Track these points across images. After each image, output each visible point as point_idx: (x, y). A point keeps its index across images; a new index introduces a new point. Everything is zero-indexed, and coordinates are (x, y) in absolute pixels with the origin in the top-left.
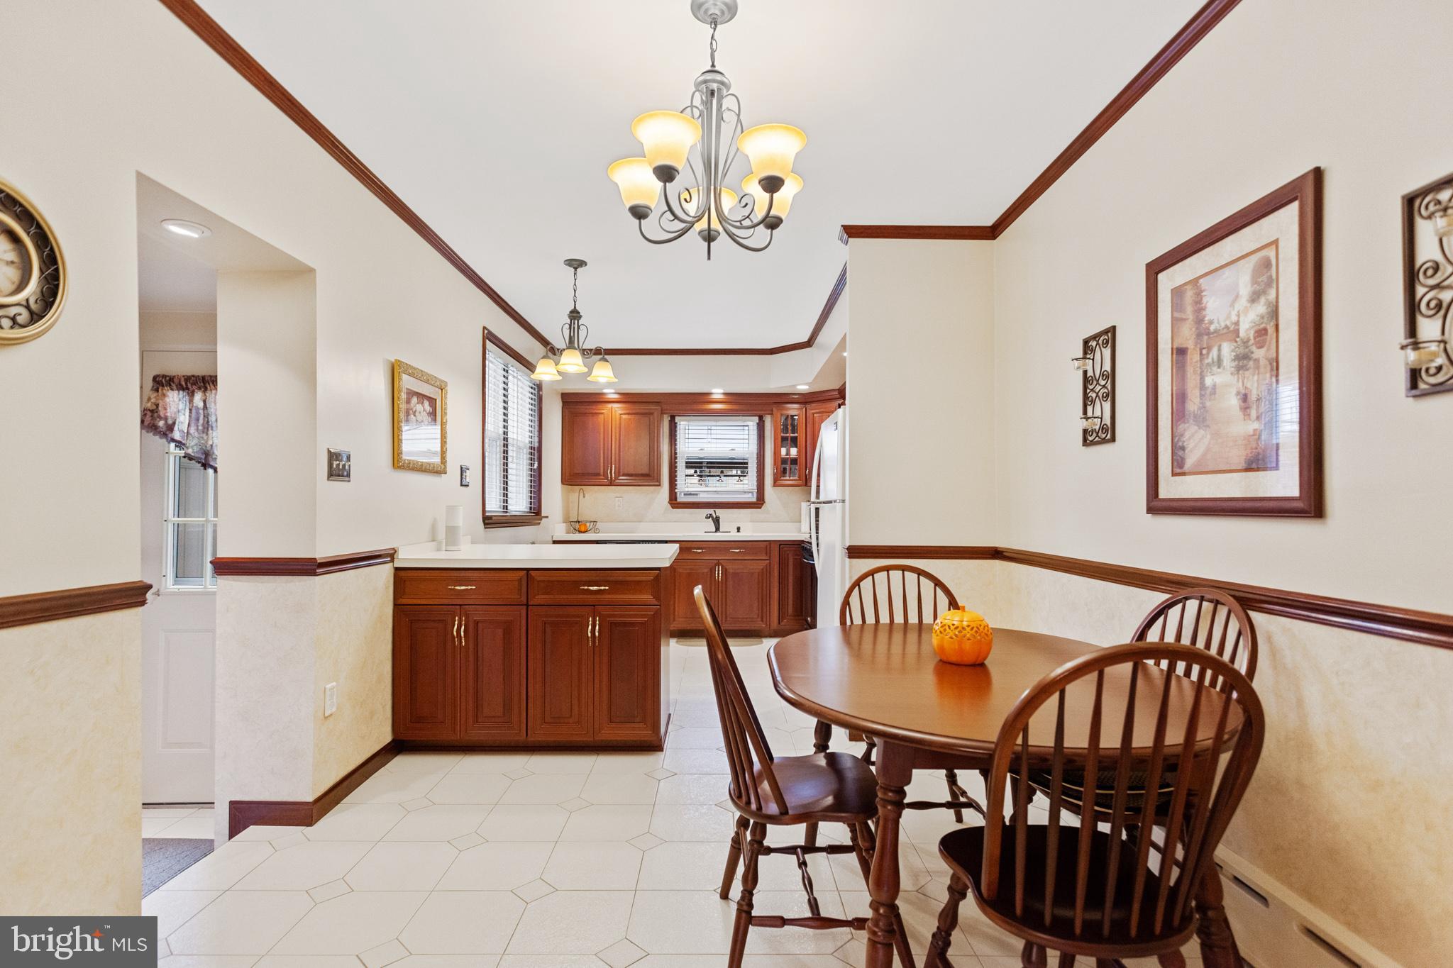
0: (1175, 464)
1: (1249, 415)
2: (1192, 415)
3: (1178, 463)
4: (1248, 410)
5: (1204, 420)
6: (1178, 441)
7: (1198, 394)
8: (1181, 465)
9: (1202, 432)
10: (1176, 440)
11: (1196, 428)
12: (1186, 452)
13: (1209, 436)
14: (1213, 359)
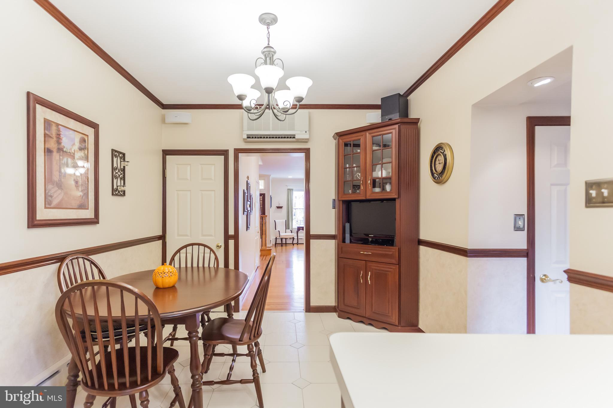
0: (47, 203)
1: (79, 189)
2: (56, 182)
3: (48, 202)
4: (78, 187)
5: (61, 186)
6: (48, 192)
7: (58, 174)
8: (50, 204)
9: (60, 191)
10: (47, 192)
11: (57, 188)
12: (53, 198)
13: (63, 193)
14: (64, 162)
